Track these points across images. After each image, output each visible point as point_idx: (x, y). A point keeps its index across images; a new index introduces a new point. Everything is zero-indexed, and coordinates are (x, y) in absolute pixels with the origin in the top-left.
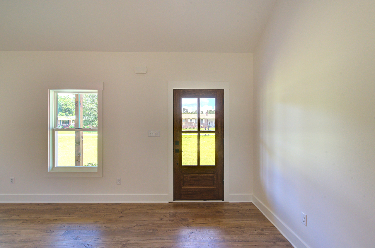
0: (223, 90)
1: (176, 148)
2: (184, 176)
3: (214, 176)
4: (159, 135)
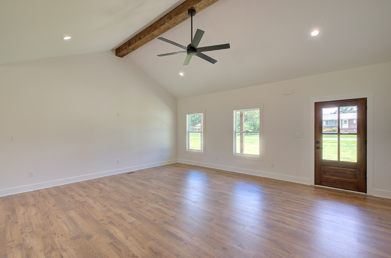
0: (366, 98)
1: (317, 146)
2: (324, 168)
3: (355, 171)
4: (302, 136)
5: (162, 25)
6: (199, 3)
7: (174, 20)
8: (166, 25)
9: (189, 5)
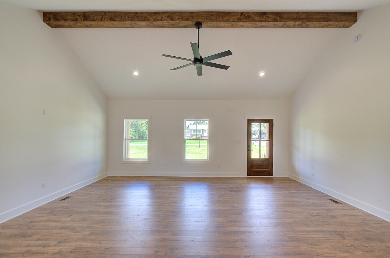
0: (273, 119)
1: (249, 149)
2: (252, 163)
3: (268, 163)
5: (158, 20)
6: (211, 22)
7: (176, 23)
8: (163, 22)
9: (199, 18)
